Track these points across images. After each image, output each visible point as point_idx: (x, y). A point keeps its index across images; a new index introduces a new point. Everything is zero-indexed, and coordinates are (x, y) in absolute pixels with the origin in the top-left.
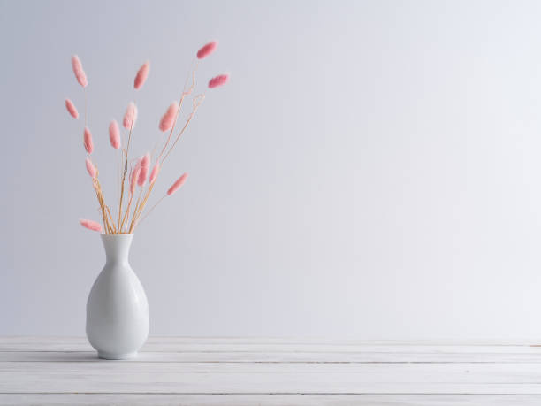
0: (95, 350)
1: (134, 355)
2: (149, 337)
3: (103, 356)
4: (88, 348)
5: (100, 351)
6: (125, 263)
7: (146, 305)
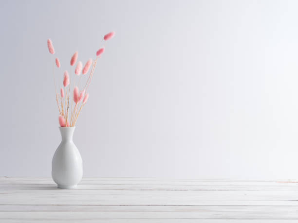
0: (56, 184)
1: (75, 186)
2: (83, 177)
3: (60, 187)
4: (52, 182)
5: (59, 185)
6: (71, 141)
7: (81, 161)
